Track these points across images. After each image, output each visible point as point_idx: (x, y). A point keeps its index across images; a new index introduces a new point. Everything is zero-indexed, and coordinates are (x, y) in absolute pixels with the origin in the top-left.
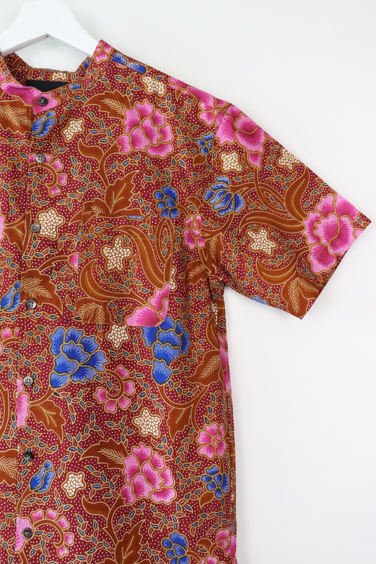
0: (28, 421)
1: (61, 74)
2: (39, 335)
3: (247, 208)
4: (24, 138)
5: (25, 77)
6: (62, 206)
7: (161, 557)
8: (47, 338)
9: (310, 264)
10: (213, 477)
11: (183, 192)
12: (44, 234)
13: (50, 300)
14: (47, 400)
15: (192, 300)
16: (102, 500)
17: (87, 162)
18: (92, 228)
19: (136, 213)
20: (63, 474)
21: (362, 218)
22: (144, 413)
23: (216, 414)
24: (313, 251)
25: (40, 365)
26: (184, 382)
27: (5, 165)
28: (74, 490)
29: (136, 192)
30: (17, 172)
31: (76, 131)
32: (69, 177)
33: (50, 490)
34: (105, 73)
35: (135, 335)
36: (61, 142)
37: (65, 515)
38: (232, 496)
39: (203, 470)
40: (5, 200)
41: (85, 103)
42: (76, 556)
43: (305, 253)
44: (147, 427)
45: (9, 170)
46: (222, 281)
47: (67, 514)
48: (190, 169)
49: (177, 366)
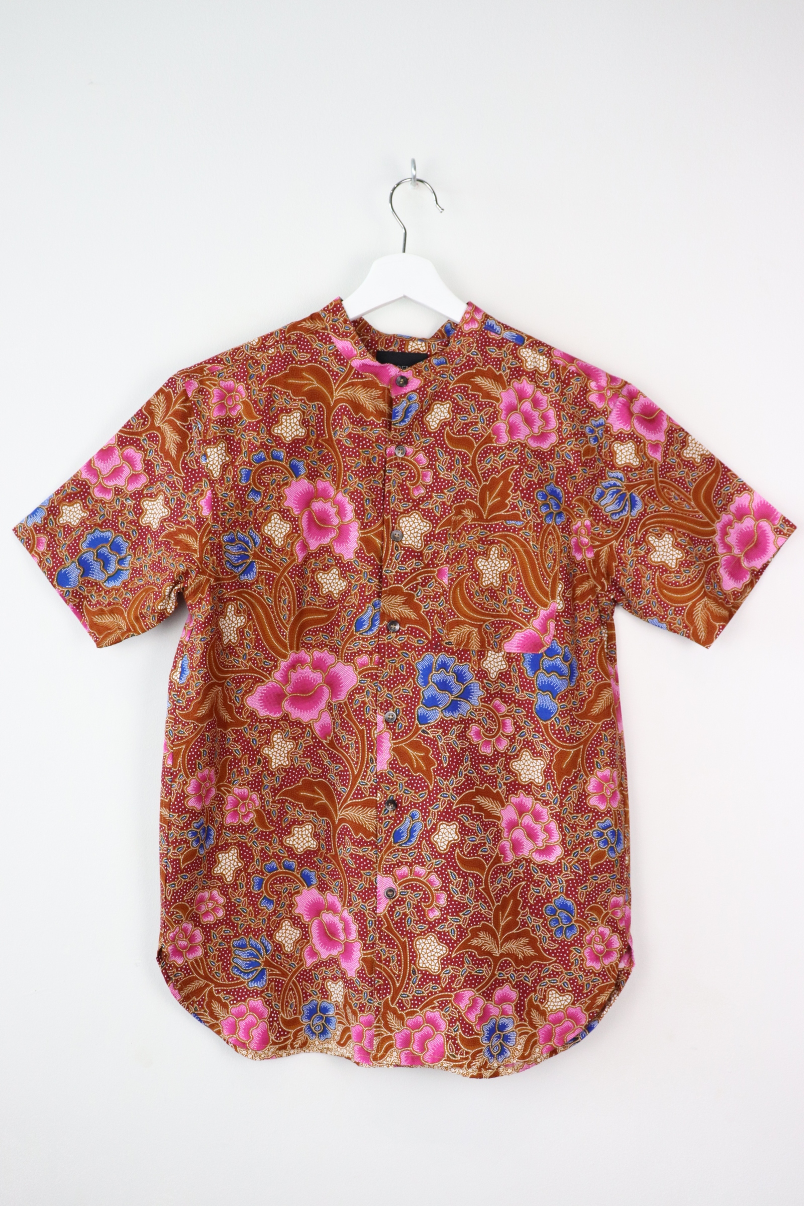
0: (390, 763)
1: (419, 343)
2: (403, 663)
3: (645, 510)
4: (380, 427)
5: (375, 348)
6: (428, 509)
7: (543, 926)
8: (413, 666)
9: (719, 579)
10: (605, 832)
11: (569, 492)
12: (407, 543)
13: (415, 622)
14: (414, 739)
15: (580, 622)
16: (478, 856)
17: (457, 456)
18: (464, 536)
19: (516, 518)
20: (434, 824)
21: (785, 522)
22: (524, 756)
23: (609, 757)
24: (723, 563)
25: (404, 698)
26: (572, 719)
27: (358, 459)
28: (446, 843)
29: (515, 492)
30: (372, 467)
31: (442, 418)
32: (435, 474)
33: (417, 844)
34: (475, 345)
35: (514, 664)
36: (423, 431)
37: (436, 872)
38: (627, 858)
39: (593, 823)
40: (359, 503)
41: (453, 382)
42: (449, 917)
43: (714, 565)
44: (528, 773)
45: (363, 466)
46: (613, 599)
47: (438, 870)
48: (578, 464)
49: (565, 700)
